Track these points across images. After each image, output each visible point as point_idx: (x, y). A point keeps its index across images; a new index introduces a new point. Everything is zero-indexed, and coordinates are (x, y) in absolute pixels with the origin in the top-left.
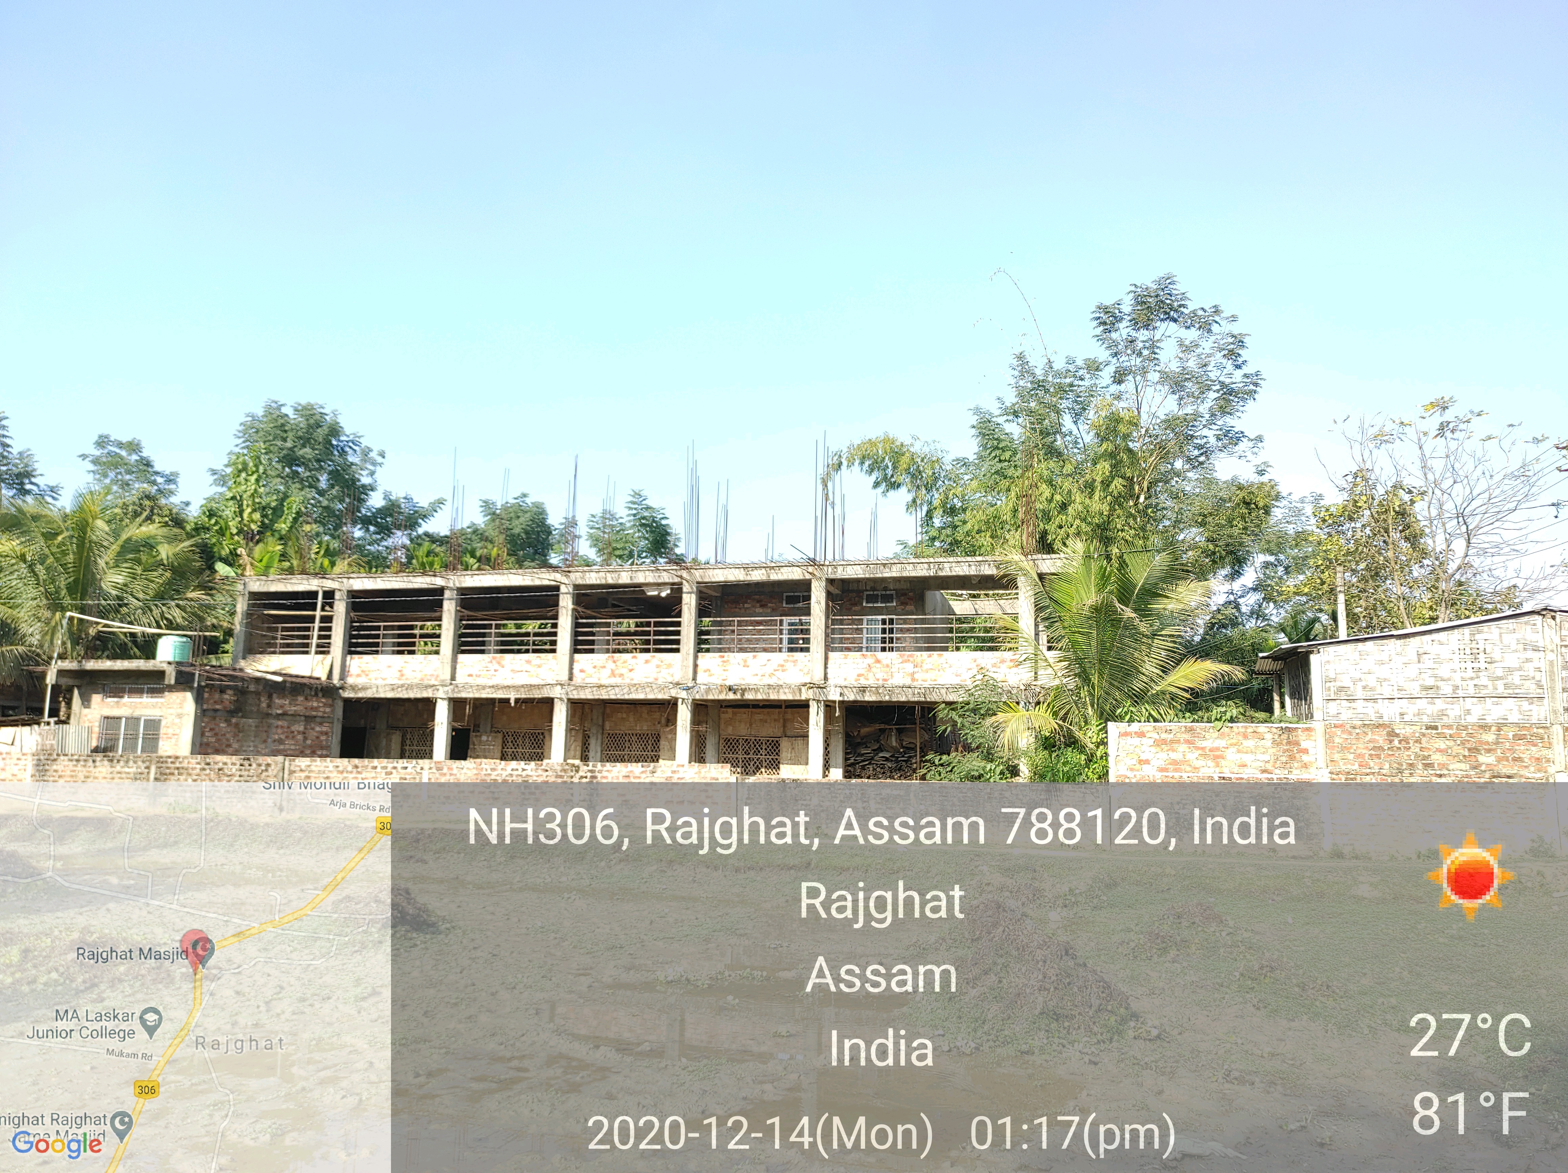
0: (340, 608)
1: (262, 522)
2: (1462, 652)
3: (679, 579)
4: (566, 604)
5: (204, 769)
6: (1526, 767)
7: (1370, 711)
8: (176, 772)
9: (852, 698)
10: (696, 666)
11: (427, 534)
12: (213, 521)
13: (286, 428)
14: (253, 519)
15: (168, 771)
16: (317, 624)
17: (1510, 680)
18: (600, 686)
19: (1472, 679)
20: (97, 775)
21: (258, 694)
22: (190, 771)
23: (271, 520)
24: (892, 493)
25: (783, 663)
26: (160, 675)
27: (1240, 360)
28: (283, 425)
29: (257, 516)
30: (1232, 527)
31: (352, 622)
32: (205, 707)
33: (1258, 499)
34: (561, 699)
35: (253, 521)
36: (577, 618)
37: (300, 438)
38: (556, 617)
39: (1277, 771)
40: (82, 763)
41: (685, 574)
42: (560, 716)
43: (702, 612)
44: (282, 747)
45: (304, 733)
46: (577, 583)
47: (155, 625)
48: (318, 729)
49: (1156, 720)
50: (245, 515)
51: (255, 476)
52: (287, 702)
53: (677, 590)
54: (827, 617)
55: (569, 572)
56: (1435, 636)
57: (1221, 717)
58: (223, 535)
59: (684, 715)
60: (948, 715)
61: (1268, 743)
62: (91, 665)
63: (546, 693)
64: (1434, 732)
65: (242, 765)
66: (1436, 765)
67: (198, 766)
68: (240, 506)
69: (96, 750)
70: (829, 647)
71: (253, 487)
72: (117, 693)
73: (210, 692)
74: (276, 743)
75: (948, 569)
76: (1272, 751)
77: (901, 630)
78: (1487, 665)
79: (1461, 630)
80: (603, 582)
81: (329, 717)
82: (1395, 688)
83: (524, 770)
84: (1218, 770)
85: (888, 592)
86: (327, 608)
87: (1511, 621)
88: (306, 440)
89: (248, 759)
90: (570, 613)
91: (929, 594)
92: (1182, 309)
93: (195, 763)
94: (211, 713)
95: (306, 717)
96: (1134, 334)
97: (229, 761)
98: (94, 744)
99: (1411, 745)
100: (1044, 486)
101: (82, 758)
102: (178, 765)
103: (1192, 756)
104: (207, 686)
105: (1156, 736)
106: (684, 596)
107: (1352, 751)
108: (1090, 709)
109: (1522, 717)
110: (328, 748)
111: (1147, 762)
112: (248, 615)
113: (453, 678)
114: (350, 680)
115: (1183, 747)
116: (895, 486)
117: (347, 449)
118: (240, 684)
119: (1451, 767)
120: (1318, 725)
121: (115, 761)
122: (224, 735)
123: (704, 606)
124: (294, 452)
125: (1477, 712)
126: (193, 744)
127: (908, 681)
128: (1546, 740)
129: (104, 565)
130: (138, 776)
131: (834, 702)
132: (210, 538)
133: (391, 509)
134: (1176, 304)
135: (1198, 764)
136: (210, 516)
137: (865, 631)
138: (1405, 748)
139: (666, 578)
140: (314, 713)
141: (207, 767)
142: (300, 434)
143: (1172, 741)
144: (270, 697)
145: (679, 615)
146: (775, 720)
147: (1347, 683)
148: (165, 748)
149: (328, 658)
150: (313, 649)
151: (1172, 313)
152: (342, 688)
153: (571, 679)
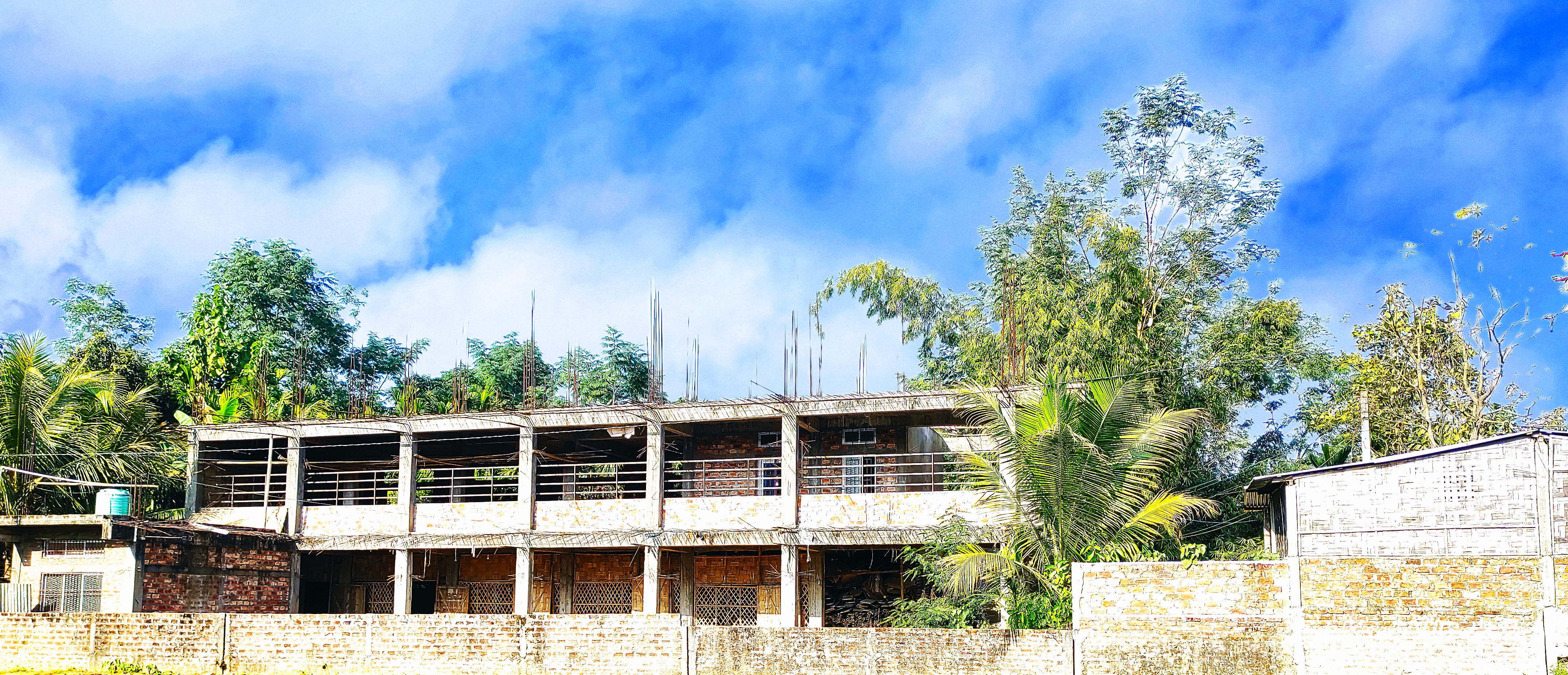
0: (293, 458)
1: (229, 367)
2: (1448, 480)
3: (644, 421)
4: (526, 446)
5: (145, 627)
6: (1512, 602)
7: (1349, 544)
8: (116, 630)
9: (826, 542)
10: (663, 511)
11: (416, 377)
12: (175, 368)
13: (255, 266)
14: (218, 364)
15: (108, 630)
16: (268, 476)
17: (1498, 509)
18: (563, 535)
19: (1457, 509)
20: (36, 634)
21: (205, 548)
22: (131, 629)
23: (238, 366)
24: (887, 322)
25: (753, 507)
26: (96, 530)
27: (1260, 166)
28: (252, 263)
29: (222, 361)
30: (1250, 350)
31: (307, 471)
32: (147, 562)
33: (1278, 319)
34: (523, 549)
35: (218, 367)
36: (538, 463)
37: (271, 276)
38: (516, 463)
39: (1249, 611)
40: (22, 622)
41: (648, 414)
42: (523, 565)
43: (668, 455)
44: (234, 603)
45: (258, 588)
46: (537, 426)
47: (97, 477)
48: (273, 584)
49: (1122, 559)
50: (210, 360)
51: (219, 319)
52: (238, 556)
53: (641, 431)
54: (799, 456)
55: (529, 414)
56: (1418, 463)
57: (1190, 554)
58: (187, 382)
59: (651, 563)
60: (913, 557)
61: (1239, 581)
62: (28, 520)
63: (506, 542)
64: (1416, 566)
65: (182, 622)
66: (1417, 602)
67: (139, 624)
68: (204, 350)
69: (37, 609)
70: (801, 490)
71: (217, 330)
72: (57, 549)
73: (151, 547)
74: (228, 600)
75: (925, 404)
76: (1243, 589)
77: (883, 470)
78: (1474, 494)
79: (1446, 455)
80: (564, 424)
81: (285, 571)
82: (1375, 520)
83: (468, 623)
84: (1187, 611)
85: (868, 430)
86: (280, 457)
87: (1501, 445)
88: (275, 279)
89: (189, 616)
90: (530, 457)
91: (913, 431)
92: (1196, 112)
93: (135, 620)
94: (154, 569)
95: (259, 571)
96: (1143, 141)
97: (169, 619)
98: (35, 602)
99: (1390, 581)
100: (1041, 310)
101: (20, 617)
102: (118, 623)
103: (1158, 597)
104: (147, 540)
105: (1122, 576)
106: (649, 437)
107: (1328, 588)
108: (1055, 547)
109: (1510, 549)
110: (286, 603)
111: (1112, 604)
112: (200, 466)
113: (412, 529)
114: (307, 533)
115: (1151, 587)
116: (889, 314)
117: (323, 287)
118: (184, 538)
119: (1432, 604)
120: (1291, 560)
121: (55, 620)
122: (170, 591)
123: (670, 448)
124: (264, 292)
125: (1461, 542)
126: (135, 601)
127: (883, 523)
128: (1535, 572)
129: (41, 417)
130: (79, 635)
131: (805, 546)
132: (174, 385)
133: (374, 350)
134: (1189, 106)
135: (1164, 605)
136: (172, 363)
137: (844, 471)
138: (1384, 584)
139: (630, 418)
140: (269, 568)
141: (146, 624)
142: (270, 272)
143: (1139, 581)
144: (219, 551)
145: (644, 458)
146: (751, 568)
147: (1324, 516)
148: (107, 606)
149: (283, 510)
150: (266, 501)
151: (1186, 117)
152: (299, 540)
153: (533, 528)
